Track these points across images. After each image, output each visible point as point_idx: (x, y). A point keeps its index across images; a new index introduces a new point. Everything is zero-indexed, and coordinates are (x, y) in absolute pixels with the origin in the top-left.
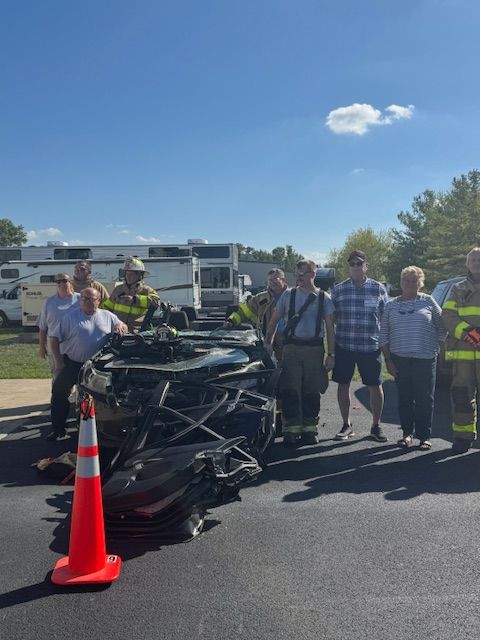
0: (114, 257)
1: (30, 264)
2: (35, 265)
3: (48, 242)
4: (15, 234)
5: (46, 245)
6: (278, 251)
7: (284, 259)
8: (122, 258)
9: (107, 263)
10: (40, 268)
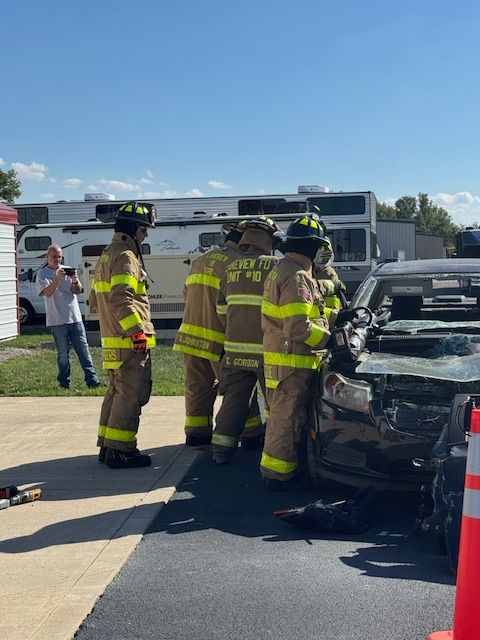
0: (189, 216)
1: (66, 229)
2: (74, 230)
3: (86, 195)
4: (5, 183)
5: (82, 199)
6: (405, 204)
7: (414, 215)
8: (203, 218)
9: (181, 224)
10: (82, 234)
